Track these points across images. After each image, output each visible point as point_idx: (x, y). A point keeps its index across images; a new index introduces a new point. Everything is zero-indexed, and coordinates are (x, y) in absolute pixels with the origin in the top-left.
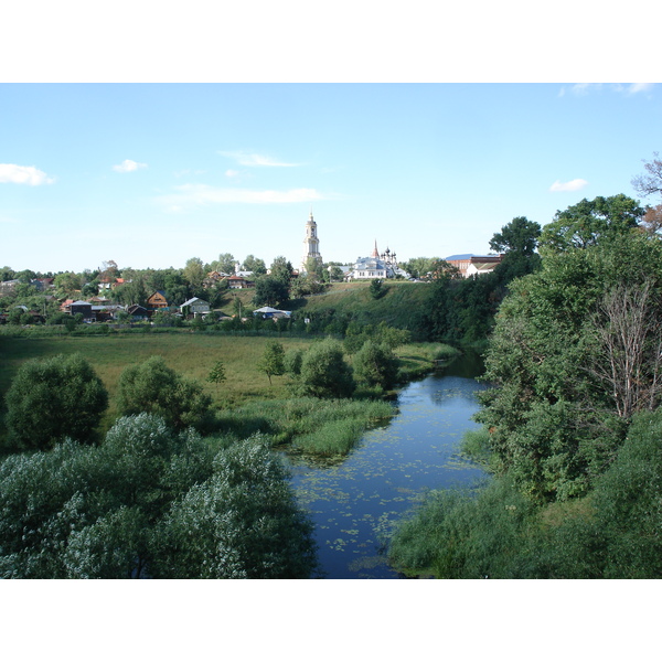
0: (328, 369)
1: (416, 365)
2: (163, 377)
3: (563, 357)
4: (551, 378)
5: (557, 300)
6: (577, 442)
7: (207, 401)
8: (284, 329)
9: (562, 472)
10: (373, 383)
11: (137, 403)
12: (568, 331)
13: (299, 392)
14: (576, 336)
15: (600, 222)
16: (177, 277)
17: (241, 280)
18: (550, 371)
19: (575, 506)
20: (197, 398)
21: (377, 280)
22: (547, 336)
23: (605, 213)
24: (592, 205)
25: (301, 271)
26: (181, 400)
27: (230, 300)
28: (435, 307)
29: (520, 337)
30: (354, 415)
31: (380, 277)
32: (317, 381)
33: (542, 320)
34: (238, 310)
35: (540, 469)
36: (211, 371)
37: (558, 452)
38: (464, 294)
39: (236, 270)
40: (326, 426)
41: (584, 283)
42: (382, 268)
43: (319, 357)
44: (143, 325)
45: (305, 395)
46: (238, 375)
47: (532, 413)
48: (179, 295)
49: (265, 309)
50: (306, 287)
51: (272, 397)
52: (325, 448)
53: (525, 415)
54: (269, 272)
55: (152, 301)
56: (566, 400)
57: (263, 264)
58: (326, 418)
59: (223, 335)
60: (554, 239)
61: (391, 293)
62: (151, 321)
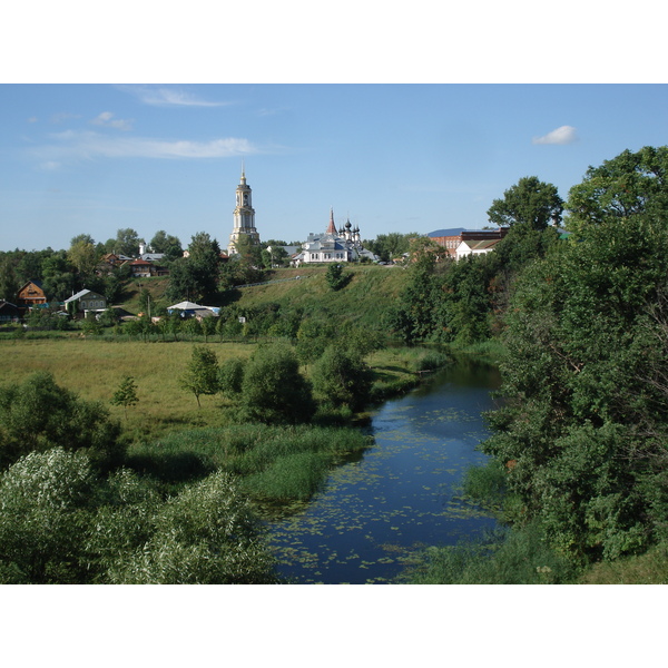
0: (279, 385)
1: (393, 378)
2: (52, 398)
3: (612, 363)
4: (594, 392)
5: (601, 286)
6: (632, 478)
7: (115, 430)
8: (211, 331)
9: (611, 520)
10: (337, 402)
11: (17, 436)
12: (616, 329)
13: (239, 417)
14: (627, 335)
15: (649, 182)
16: (60, 262)
17: (149, 265)
18: (593, 383)
19: (632, 567)
20: (101, 427)
21: (337, 264)
22: (587, 335)
23: (655, 169)
24: (638, 158)
25: (230, 252)
26: (79, 431)
27: (134, 292)
28: (416, 300)
29: (547, 337)
30: (315, 447)
31: (339, 260)
32: (263, 401)
33: (580, 315)
34: (145, 307)
35: (582, 515)
36: (116, 389)
37: (605, 493)
38: (455, 283)
39: (141, 252)
40: (279, 462)
41: (636, 263)
42: (341, 248)
43: (267, 369)
44: (13, 329)
45: (248, 420)
46: (153, 395)
47: (569, 440)
48: (62, 286)
49: (184, 305)
50: (240, 275)
51: (202, 424)
52: (279, 493)
53: (558, 442)
54: (186, 255)
55: (25, 295)
56: (615, 421)
57: (178, 243)
58: (280, 451)
59: (126, 340)
60: (584, 206)
61: (355, 280)
62: (23, 322)
